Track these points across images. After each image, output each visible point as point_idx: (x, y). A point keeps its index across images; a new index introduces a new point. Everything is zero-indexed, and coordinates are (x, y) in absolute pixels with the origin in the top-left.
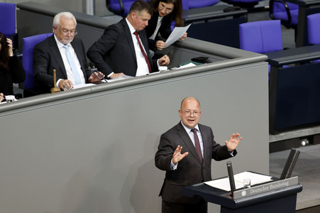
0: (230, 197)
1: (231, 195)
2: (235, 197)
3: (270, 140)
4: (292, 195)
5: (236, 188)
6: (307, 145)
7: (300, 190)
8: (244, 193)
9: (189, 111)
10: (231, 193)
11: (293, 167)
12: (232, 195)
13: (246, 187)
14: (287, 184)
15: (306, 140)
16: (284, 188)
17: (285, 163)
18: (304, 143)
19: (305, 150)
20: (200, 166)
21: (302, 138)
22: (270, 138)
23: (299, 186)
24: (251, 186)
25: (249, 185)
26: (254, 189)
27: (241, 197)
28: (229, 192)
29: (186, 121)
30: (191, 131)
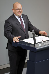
0: (34, 47)
1: (34, 46)
2: (36, 47)
5: (37, 42)
8: (40, 45)
10: (34, 45)
13: (41, 42)
20: (24, 33)
24: (43, 42)
25: (42, 41)
26: (44, 43)
27: (39, 47)
28: (33, 44)
29: (17, 13)
30: (19, 18)
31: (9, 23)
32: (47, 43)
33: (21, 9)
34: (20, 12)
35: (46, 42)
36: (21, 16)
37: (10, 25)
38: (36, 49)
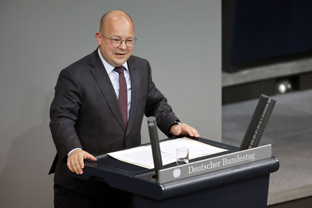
0: (153, 180)
1: (154, 177)
2: (162, 180)
4: (260, 177)
5: (164, 163)
6: (288, 91)
7: (275, 168)
8: (177, 173)
9: (119, 39)
10: (154, 173)
11: (263, 127)
12: (156, 177)
14: (252, 157)
15: (287, 82)
17: (248, 123)
18: (282, 88)
19: (285, 100)
21: (280, 80)
22: (223, 79)
23: (273, 162)
24: (190, 161)
25: (187, 158)
26: (194, 166)
27: (172, 180)
28: (152, 170)
29: (110, 54)
30: (114, 70)
31: (73, 82)
32: (206, 167)
33: (126, 41)
34: (122, 53)
35: (199, 165)
36: (125, 65)
37: (77, 90)
38: (161, 188)
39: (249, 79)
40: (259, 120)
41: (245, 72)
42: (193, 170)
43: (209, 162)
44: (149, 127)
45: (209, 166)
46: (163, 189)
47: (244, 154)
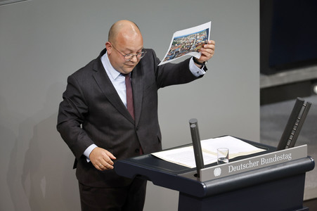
0: (195, 179)
1: (196, 175)
2: (203, 179)
3: (261, 84)
4: (296, 175)
7: (310, 167)
10: (196, 172)
11: (299, 128)
12: (198, 175)
14: (289, 157)
16: (284, 163)
17: (285, 123)
21: (315, 82)
22: (261, 81)
23: (309, 161)
24: (230, 161)
25: (227, 157)
26: (234, 165)
27: (213, 178)
28: (193, 169)
32: (245, 167)
35: (239, 164)
38: (202, 186)
39: (286, 81)
40: (295, 121)
41: (282, 75)
42: (233, 169)
43: (248, 162)
44: (191, 128)
45: (248, 166)
46: (205, 187)
47: (282, 154)
